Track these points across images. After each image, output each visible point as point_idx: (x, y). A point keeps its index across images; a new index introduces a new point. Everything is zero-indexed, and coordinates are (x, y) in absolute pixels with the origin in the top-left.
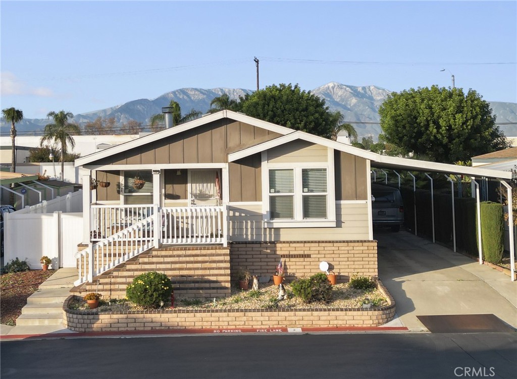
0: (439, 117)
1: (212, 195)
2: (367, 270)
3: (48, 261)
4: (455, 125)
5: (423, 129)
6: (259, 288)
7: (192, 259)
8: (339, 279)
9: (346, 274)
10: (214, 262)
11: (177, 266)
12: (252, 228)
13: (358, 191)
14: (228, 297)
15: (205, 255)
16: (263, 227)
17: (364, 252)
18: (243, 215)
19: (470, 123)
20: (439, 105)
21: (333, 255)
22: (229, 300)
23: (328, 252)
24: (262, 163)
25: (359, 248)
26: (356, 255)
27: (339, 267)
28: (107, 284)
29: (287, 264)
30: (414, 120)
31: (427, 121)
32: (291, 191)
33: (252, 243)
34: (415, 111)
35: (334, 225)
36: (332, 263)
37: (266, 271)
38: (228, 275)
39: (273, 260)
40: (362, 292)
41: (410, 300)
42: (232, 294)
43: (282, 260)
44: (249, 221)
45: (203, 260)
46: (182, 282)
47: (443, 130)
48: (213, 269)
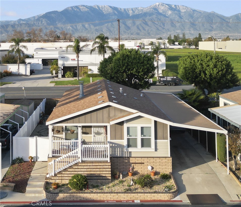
0: (206, 70)
1: (102, 133)
2: (168, 169)
3: (32, 158)
4: (213, 74)
5: (198, 75)
6: (123, 178)
7: (95, 167)
8: (156, 173)
9: (159, 171)
10: (104, 168)
11: (89, 170)
12: (120, 151)
13: (164, 136)
14: (110, 183)
15: (101, 166)
16: (124, 151)
17: (166, 162)
18: (116, 145)
19: (220, 73)
20: (206, 64)
21: (153, 163)
22: (111, 185)
23: (151, 162)
24: (124, 124)
25: (164, 160)
26: (163, 163)
27: (156, 168)
28: (60, 177)
29: (134, 166)
30: (194, 70)
31: (200, 71)
32: (136, 136)
33: (120, 157)
34: (195, 66)
35: (154, 150)
36: (153, 166)
37: (125, 169)
38: (110, 174)
39: (129, 165)
40: (165, 181)
41: (184, 185)
42: (112, 181)
43: (132, 165)
44: (118, 148)
45: (99, 168)
46: (91, 177)
47: (208, 76)
48: (104, 171)
